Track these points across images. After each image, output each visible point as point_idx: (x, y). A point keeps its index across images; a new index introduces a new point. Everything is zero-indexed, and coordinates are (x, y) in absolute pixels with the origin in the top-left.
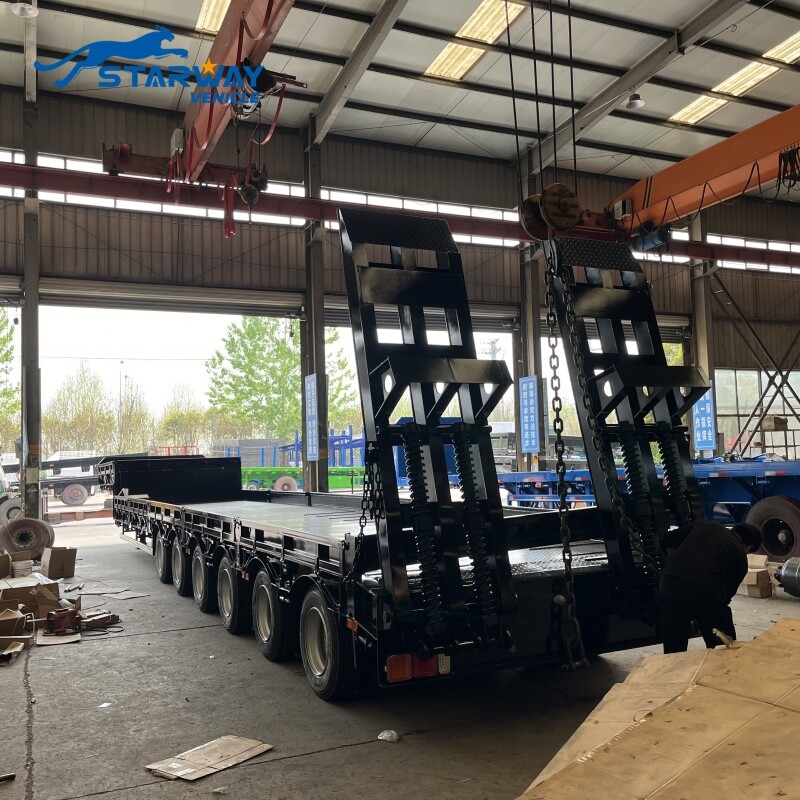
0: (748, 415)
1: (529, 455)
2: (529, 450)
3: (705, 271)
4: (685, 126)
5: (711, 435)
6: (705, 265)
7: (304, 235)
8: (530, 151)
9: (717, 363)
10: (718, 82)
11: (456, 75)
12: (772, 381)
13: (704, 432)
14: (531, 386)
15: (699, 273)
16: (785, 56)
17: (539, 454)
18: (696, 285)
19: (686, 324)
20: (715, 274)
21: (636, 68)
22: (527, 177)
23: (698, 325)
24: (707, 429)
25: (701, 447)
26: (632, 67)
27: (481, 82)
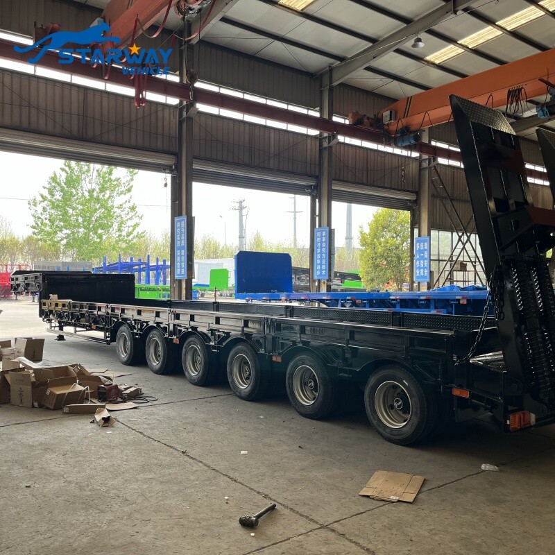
0: (445, 261)
1: (319, 281)
2: (320, 278)
3: (429, 164)
4: (433, 64)
5: (427, 273)
6: (429, 160)
7: (178, 112)
8: (331, 69)
9: (433, 226)
10: (463, 37)
11: (299, 7)
12: (460, 240)
13: (422, 270)
14: (324, 234)
15: (425, 165)
16: (508, 25)
17: (327, 281)
18: (422, 172)
19: (414, 198)
20: (435, 166)
21: (419, 20)
22: (328, 87)
23: (422, 200)
24: (424, 268)
25: (419, 280)
26: (416, 19)
27: (316, 15)
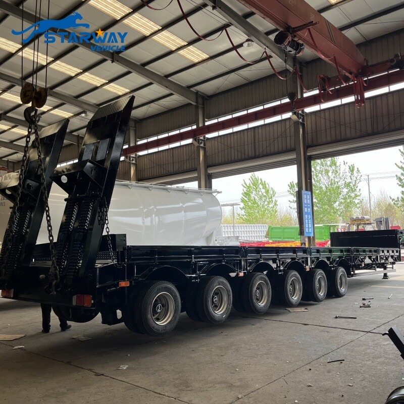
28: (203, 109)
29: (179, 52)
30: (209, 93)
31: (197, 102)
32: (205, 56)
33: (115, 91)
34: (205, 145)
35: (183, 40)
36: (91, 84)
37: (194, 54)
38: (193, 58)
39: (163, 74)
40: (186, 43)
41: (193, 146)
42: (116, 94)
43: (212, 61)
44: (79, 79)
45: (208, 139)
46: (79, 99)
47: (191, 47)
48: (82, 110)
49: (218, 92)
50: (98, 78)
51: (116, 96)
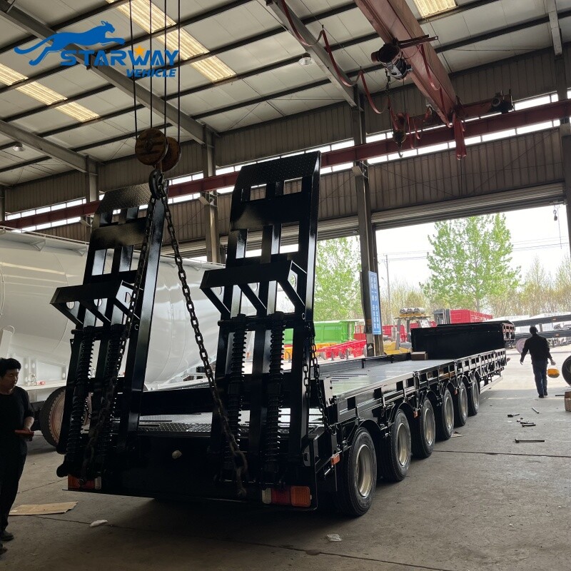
28: (213, 151)
29: (193, 64)
30: (221, 129)
31: (204, 140)
32: (230, 73)
33: (73, 114)
34: (215, 203)
35: (204, 46)
36: (38, 101)
37: (214, 69)
38: (211, 74)
39: (159, 94)
40: (206, 51)
41: (198, 205)
42: (75, 119)
43: (240, 81)
44: (19, 91)
45: (219, 195)
46: (10, 123)
47: (212, 59)
48: (13, 141)
49: (236, 127)
50: (51, 92)
51: (75, 122)
